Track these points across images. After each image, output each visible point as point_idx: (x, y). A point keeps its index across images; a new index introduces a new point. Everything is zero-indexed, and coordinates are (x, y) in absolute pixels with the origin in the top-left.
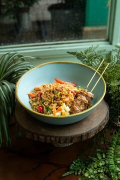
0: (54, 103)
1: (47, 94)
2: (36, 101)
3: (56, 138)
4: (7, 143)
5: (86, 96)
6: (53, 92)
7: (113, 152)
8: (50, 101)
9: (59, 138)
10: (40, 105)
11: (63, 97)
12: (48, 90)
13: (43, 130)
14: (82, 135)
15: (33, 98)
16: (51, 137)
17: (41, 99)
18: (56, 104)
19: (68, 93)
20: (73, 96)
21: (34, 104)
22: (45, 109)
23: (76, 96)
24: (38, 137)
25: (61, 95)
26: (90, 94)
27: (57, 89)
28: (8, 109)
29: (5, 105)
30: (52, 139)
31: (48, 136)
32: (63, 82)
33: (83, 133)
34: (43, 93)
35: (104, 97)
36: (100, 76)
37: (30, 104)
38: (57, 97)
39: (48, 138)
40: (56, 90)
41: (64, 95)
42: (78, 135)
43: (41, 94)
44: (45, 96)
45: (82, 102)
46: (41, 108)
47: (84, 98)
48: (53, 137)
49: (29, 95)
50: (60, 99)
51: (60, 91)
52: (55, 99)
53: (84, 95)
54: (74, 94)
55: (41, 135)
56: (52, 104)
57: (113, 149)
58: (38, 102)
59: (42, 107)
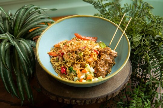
0: (77, 64)
1: (69, 55)
2: (58, 61)
3: (81, 100)
4: (29, 100)
5: (110, 55)
6: (76, 52)
7: (134, 105)
8: (73, 61)
9: (85, 101)
10: (62, 66)
11: (86, 57)
12: (70, 50)
13: (68, 92)
14: (107, 96)
15: (53, 57)
16: (76, 99)
17: (63, 59)
18: (80, 65)
19: (92, 52)
20: (96, 56)
21: (56, 64)
22: (68, 71)
23: (99, 56)
24: (63, 100)
25: (84, 55)
26: (114, 52)
27: (80, 48)
28: (29, 70)
29: (25, 67)
30: (78, 101)
31: (74, 99)
32: (83, 37)
33: (109, 94)
34: (65, 53)
35: (130, 58)
36: (123, 33)
37: (52, 64)
38: (80, 57)
39: (74, 101)
40: (79, 50)
41: (87, 55)
42: (104, 96)
43: (63, 54)
44: (68, 57)
45: (106, 61)
46: (63, 69)
47: (108, 58)
48: (79, 99)
49: (50, 54)
50: (84, 59)
51: (83, 51)
52: (78, 59)
53: (107, 54)
54: (97, 53)
55: (66, 98)
56: (76, 66)
57: (134, 102)
58: (60, 63)
59: (65, 67)
